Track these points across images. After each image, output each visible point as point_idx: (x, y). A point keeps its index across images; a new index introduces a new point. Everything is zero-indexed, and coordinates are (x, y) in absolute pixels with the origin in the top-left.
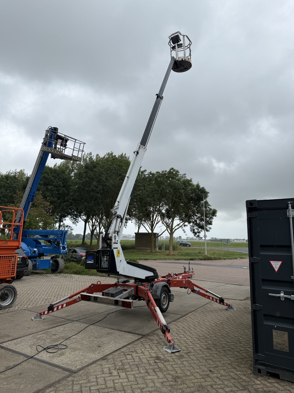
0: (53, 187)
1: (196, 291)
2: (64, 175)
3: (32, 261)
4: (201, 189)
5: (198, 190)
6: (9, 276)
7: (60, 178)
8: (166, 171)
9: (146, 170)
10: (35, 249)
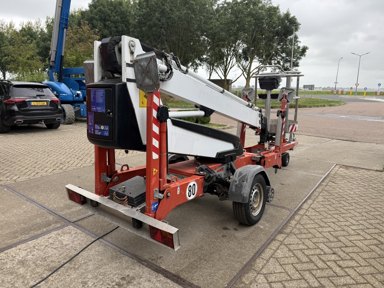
3: (73, 107)
5: (287, 19)
10: (77, 92)
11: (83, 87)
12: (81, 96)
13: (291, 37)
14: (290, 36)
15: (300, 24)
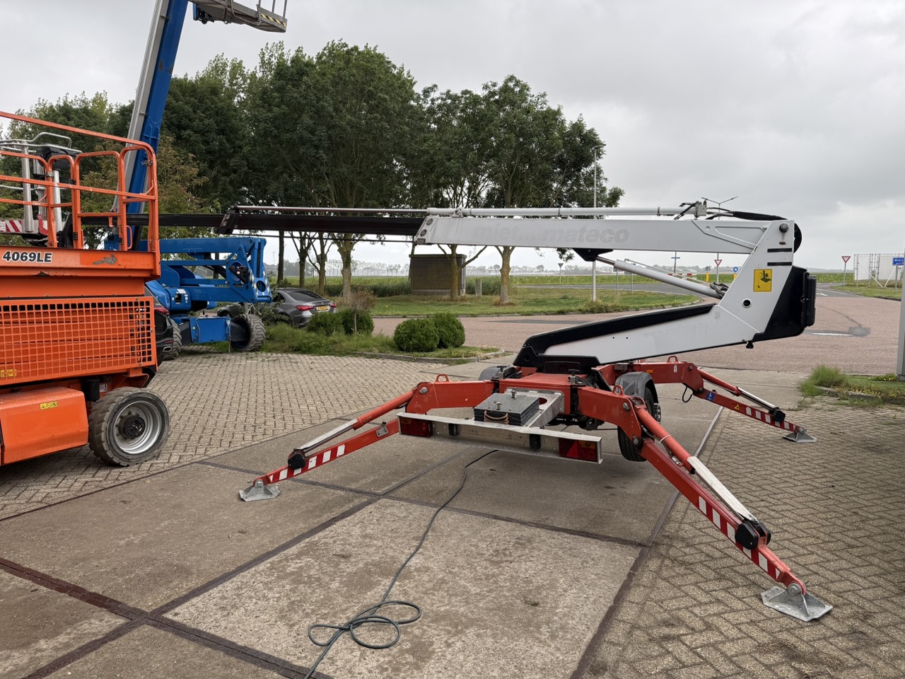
0: (191, 132)
1: (709, 392)
2: (216, 99)
3: (177, 322)
4: (586, 134)
5: (580, 136)
6: (136, 365)
7: (207, 109)
8: (494, 85)
9: (435, 86)
10: (179, 290)
11: (187, 281)
12: (186, 298)
13: (589, 169)
14: (586, 167)
15: (605, 145)
